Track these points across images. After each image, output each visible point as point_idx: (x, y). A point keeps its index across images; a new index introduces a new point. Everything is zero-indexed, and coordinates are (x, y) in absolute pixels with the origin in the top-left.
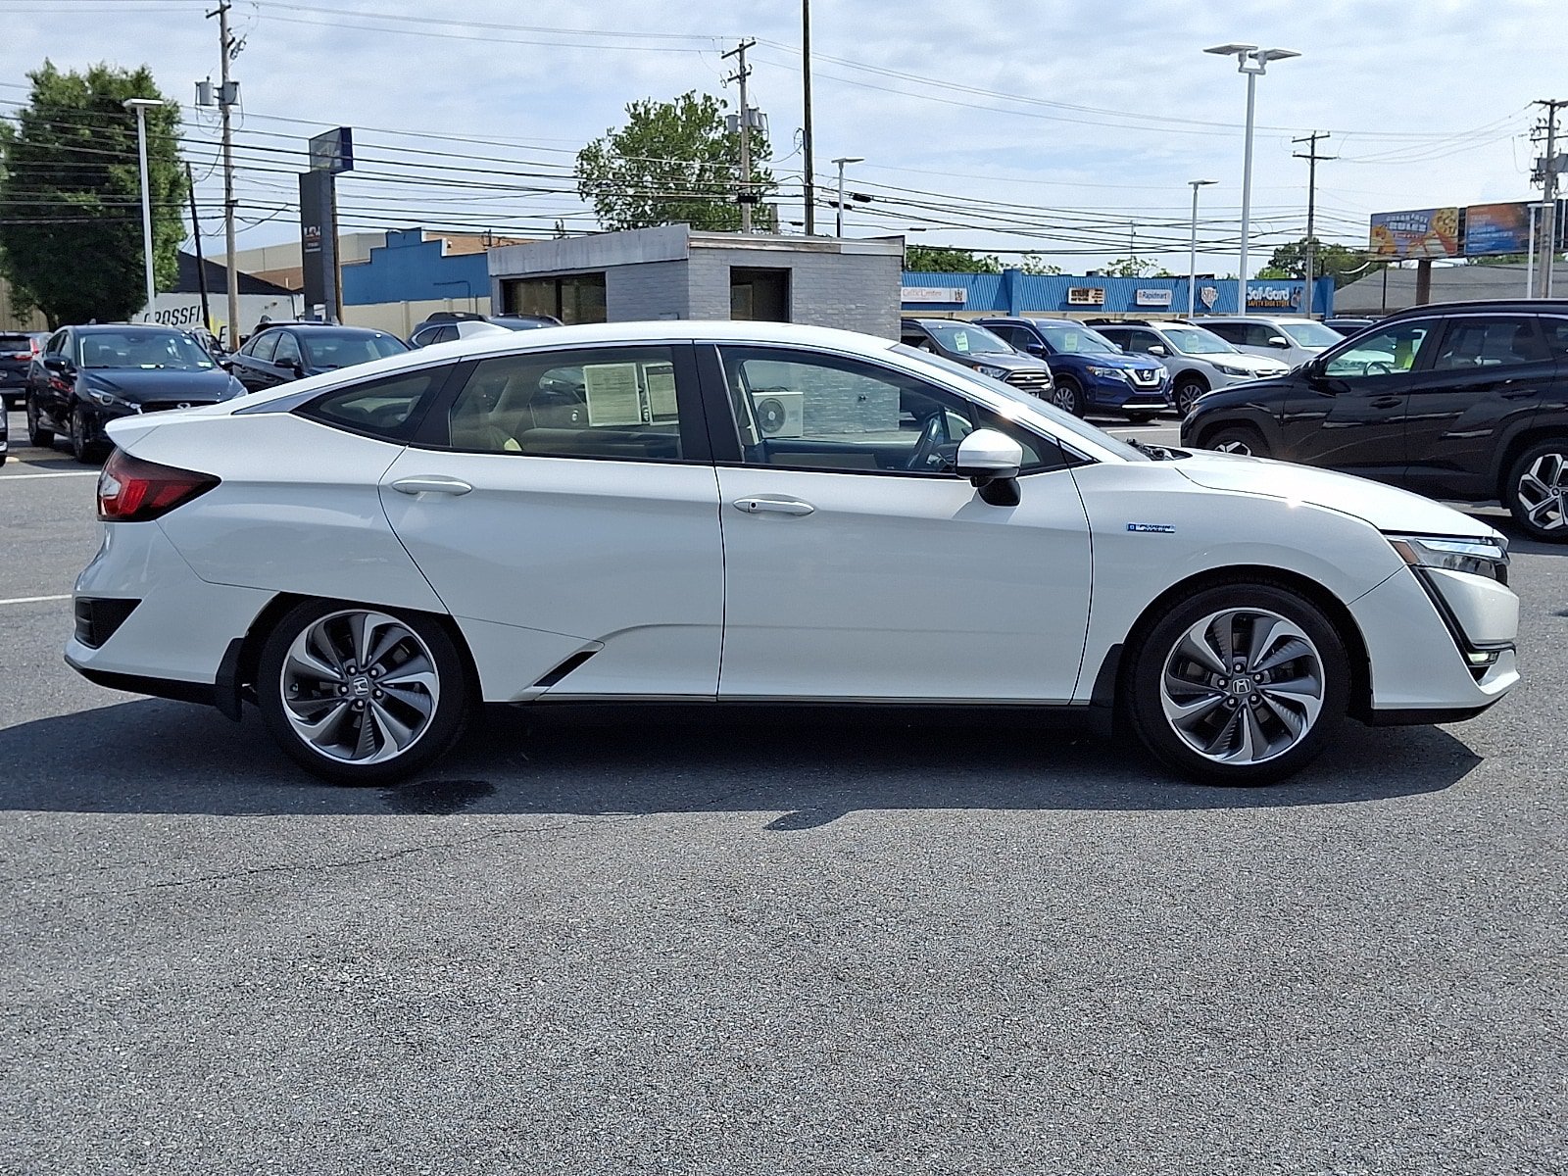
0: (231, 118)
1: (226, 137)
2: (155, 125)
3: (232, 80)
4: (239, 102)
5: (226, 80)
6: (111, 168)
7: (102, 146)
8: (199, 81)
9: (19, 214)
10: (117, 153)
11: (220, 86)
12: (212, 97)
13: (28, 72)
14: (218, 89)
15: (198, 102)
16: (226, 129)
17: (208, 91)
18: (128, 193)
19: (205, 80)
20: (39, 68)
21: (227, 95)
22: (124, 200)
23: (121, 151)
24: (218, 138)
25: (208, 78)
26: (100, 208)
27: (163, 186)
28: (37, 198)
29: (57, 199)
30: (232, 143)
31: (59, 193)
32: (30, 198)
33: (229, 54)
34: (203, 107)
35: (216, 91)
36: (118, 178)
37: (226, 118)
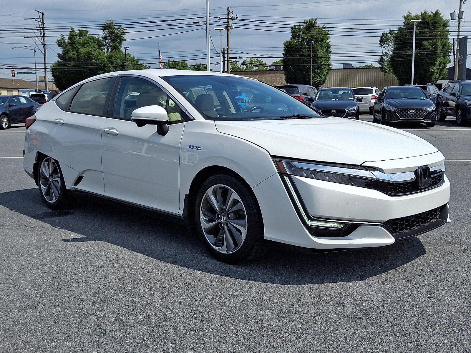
0: (461, 23)
1: (459, 29)
2: (439, 28)
3: (462, 11)
4: (464, 18)
5: (460, 11)
6: (423, 42)
7: (422, 36)
8: (451, 12)
9: (396, 58)
10: (426, 37)
11: (458, 13)
12: (455, 17)
13: (403, 16)
14: (458, 14)
15: (451, 19)
16: (459, 27)
17: (454, 15)
18: (428, 49)
19: (454, 12)
20: (406, 14)
21: (460, 15)
22: (426, 51)
23: (427, 37)
24: (457, 30)
25: (455, 11)
26: (419, 54)
27: (439, 46)
28: (401, 53)
29: (407, 52)
30: (460, 31)
31: (407, 51)
32: (399, 53)
33: (462, 3)
34: (452, 20)
35: (457, 15)
36: (425, 45)
37: (459, 23)
